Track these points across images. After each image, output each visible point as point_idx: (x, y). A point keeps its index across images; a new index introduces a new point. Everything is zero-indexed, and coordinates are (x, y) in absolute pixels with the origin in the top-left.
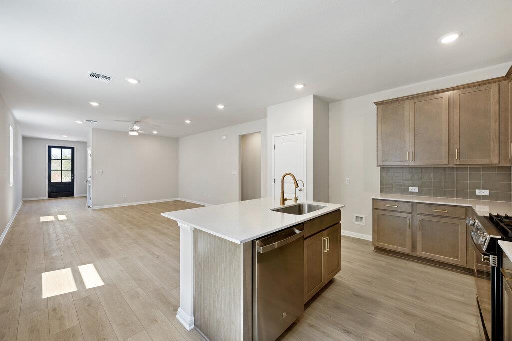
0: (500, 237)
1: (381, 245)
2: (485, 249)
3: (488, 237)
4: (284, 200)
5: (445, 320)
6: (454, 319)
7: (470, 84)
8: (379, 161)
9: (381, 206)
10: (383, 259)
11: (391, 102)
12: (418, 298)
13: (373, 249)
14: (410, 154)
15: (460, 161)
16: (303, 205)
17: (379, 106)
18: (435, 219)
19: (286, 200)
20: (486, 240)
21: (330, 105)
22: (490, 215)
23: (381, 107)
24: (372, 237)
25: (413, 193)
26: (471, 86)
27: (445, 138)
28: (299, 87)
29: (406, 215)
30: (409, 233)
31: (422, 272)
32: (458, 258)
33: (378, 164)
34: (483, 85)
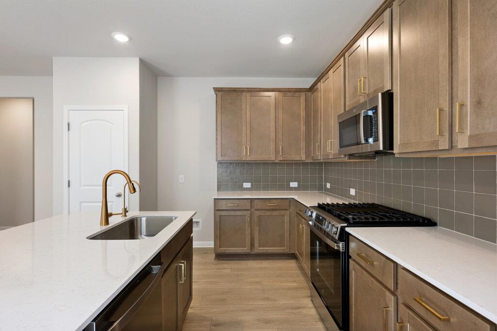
0: (346, 225)
1: (223, 250)
2: (337, 237)
3: (339, 226)
4: (108, 215)
5: (294, 313)
6: (299, 308)
7: (289, 89)
8: (218, 155)
9: (223, 205)
10: (225, 266)
11: (229, 90)
12: (268, 299)
13: (214, 256)
14: (246, 148)
15: (283, 157)
16: (136, 218)
17: (218, 93)
18: (268, 213)
19: (111, 215)
20: (337, 230)
21: (159, 78)
22: (319, 204)
23: (220, 94)
24: (213, 242)
25: (247, 189)
26: (289, 90)
27: (273, 135)
28: (121, 38)
29: (245, 213)
30: (248, 232)
31: (261, 269)
32: (284, 246)
33: (217, 159)
34: (296, 91)
